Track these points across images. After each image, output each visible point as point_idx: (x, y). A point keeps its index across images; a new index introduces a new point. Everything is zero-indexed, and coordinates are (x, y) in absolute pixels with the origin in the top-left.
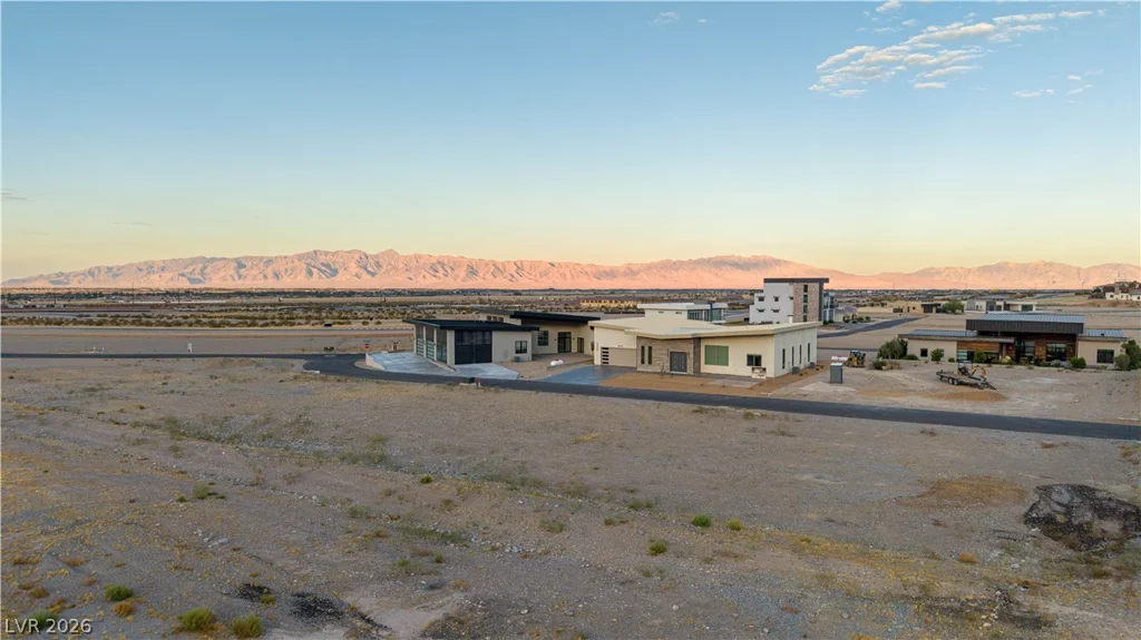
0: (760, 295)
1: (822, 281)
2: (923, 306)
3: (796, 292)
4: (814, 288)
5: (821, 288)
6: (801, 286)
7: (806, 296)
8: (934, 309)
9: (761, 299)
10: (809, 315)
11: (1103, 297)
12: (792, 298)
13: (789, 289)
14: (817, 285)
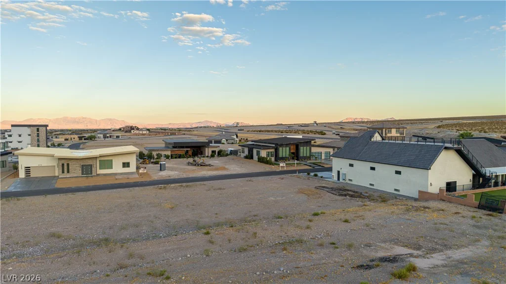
0: (9, 133)
1: (47, 126)
2: (78, 137)
3: (32, 132)
4: (42, 129)
5: (46, 128)
6: (35, 129)
7: (38, 134)
8: (83, 139)
9: (10, 136)
10: (41, 144)
11: (130, 132)
12: (29, 135)
13: (28, 131)
14: (44, 128)
